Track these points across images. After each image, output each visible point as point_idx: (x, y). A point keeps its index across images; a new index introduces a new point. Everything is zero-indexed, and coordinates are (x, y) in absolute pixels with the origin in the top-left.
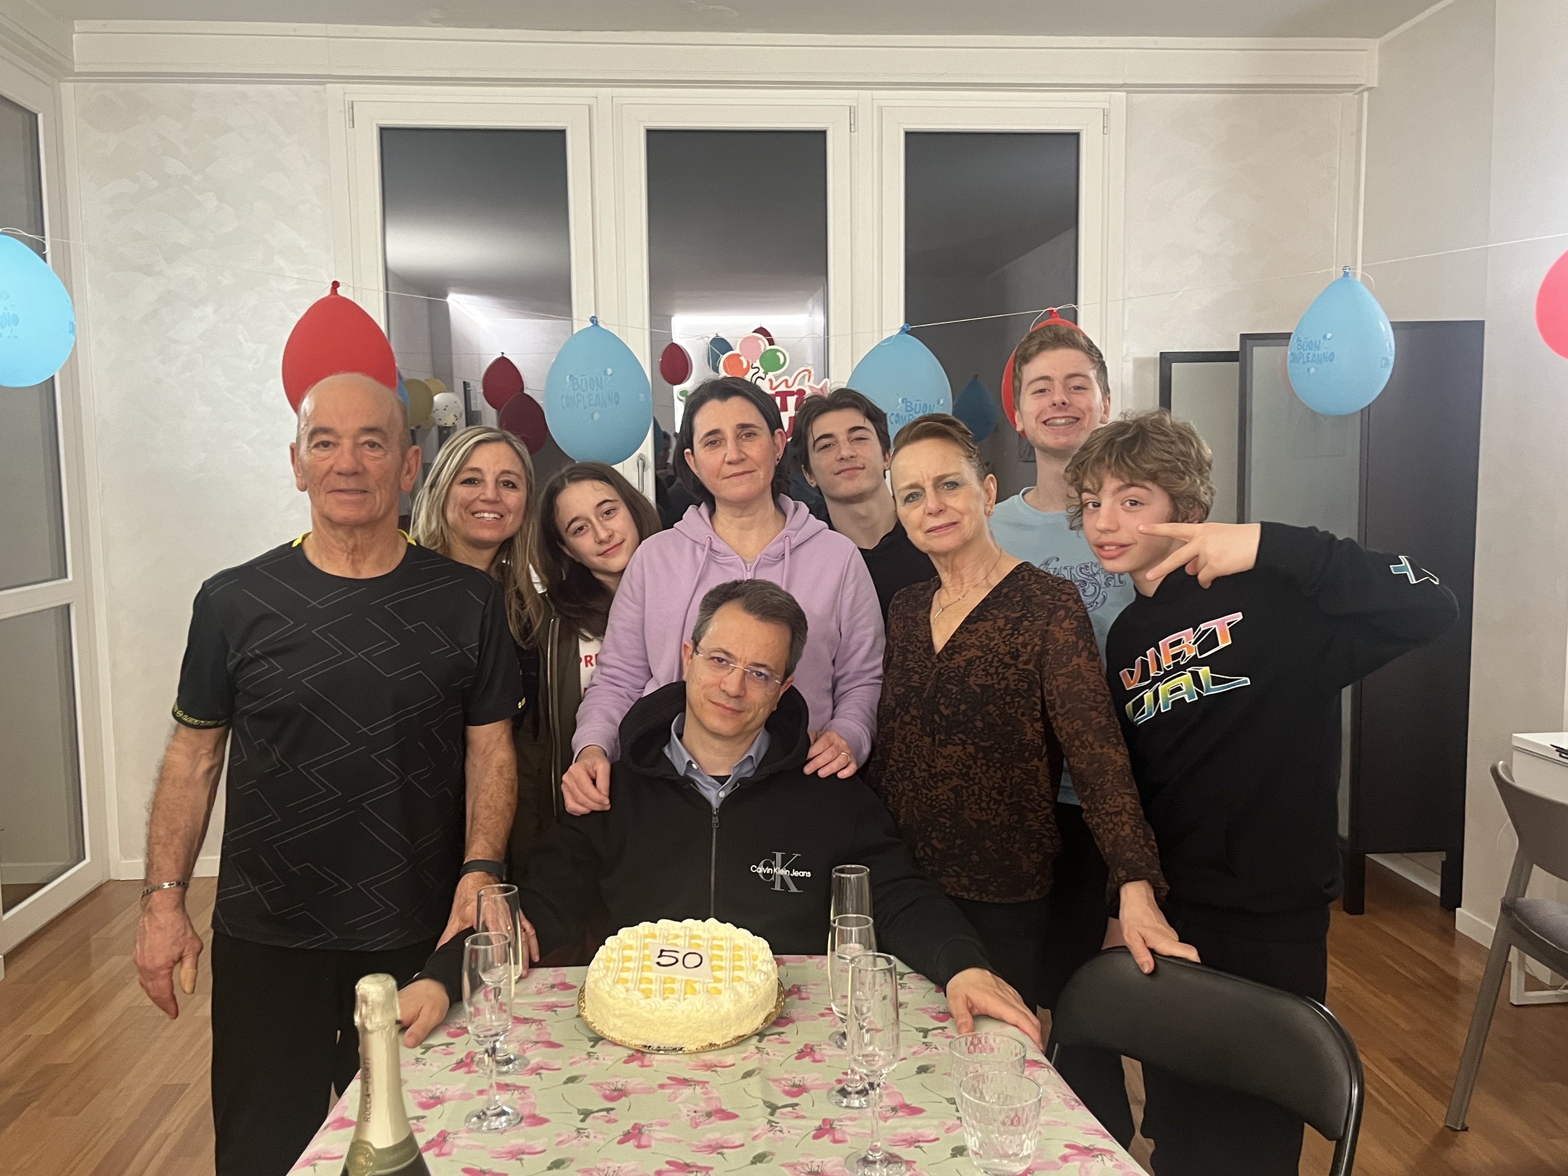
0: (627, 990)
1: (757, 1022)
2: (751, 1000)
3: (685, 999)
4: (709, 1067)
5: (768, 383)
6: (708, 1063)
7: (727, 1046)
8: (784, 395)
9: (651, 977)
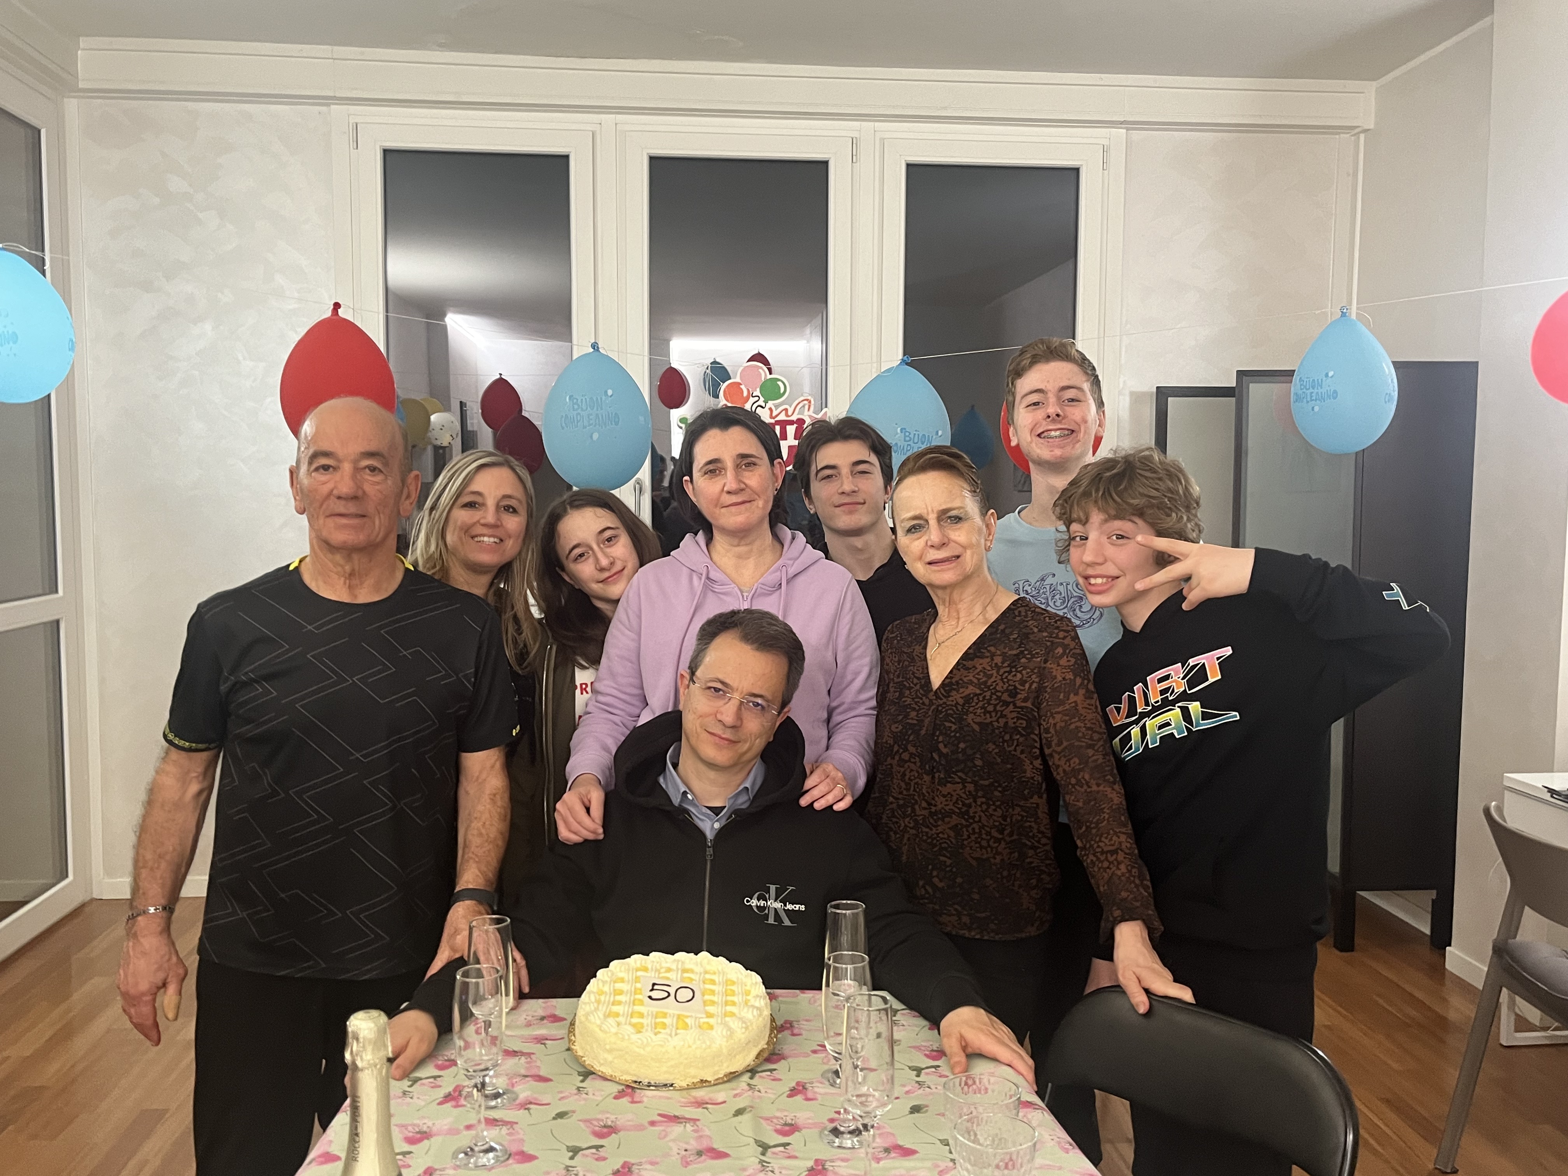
0: (619, 1024)
1: (748, 1058)
2: (743, 1036)
3: (676, 1034)
4: (700, 1104)
5: (769, 412)
6: (699, 1100)
7: (719, 1082)
8: (784, 424)
9: (642, 1011)
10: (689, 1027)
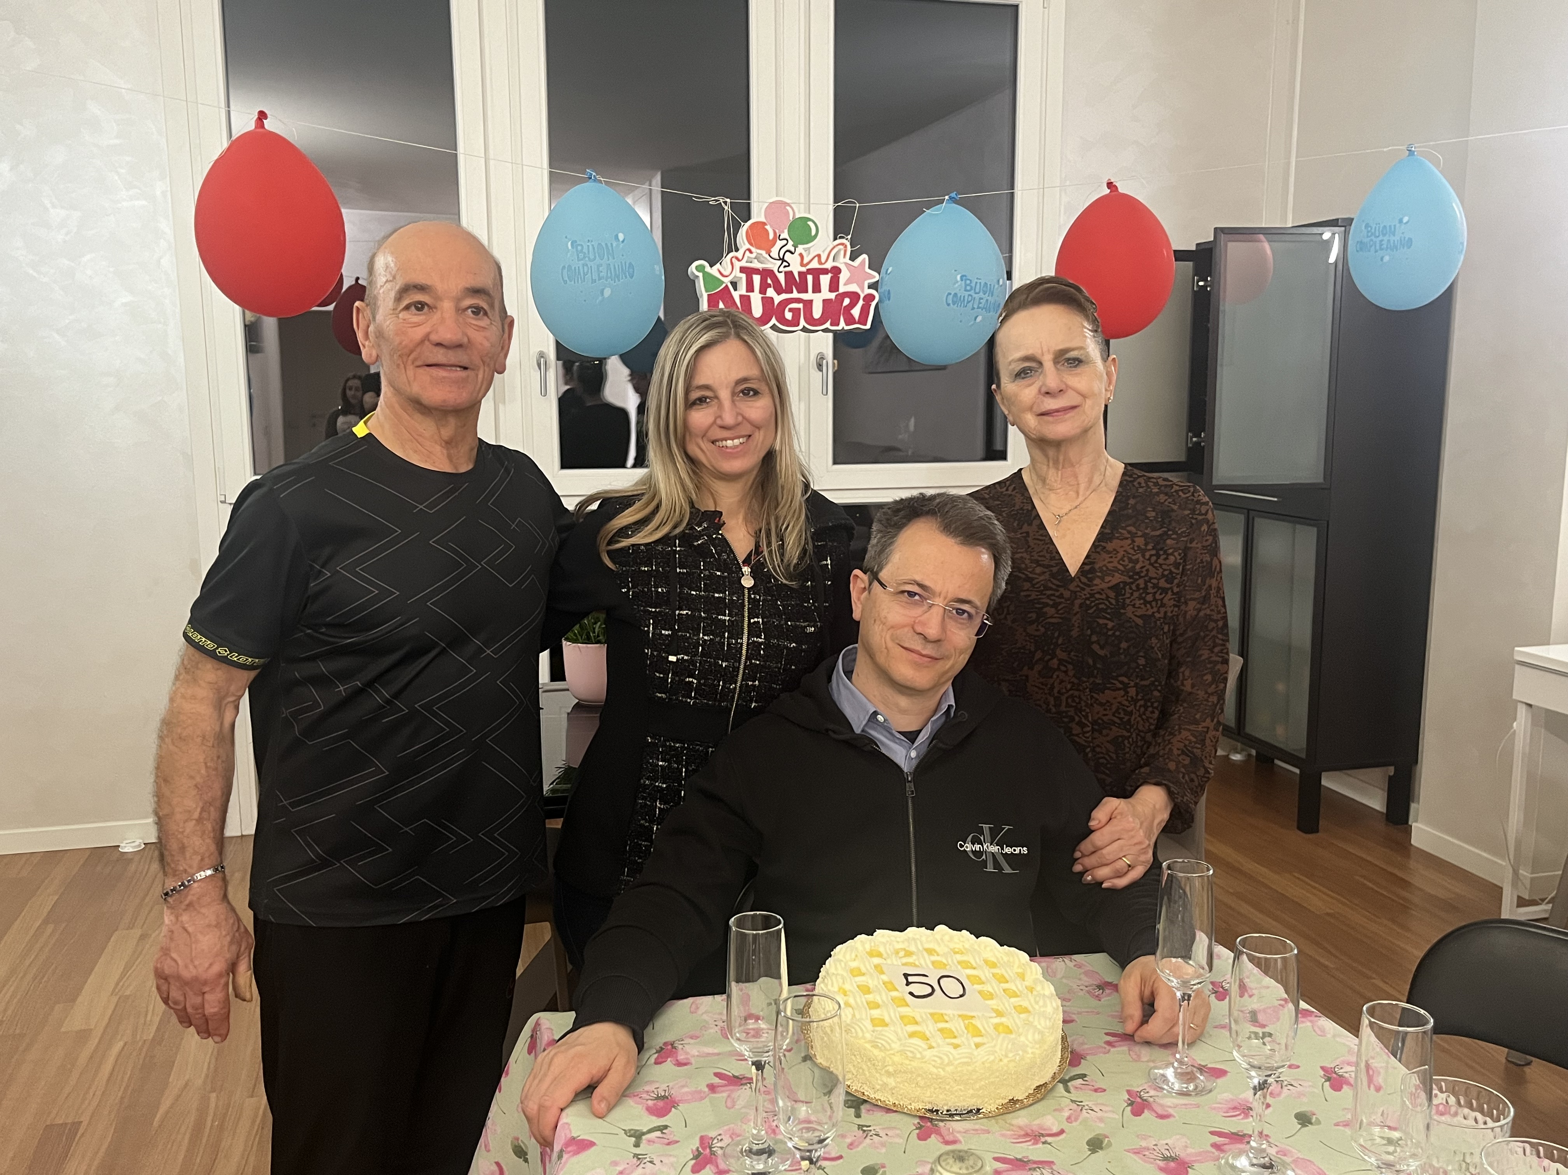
1: (1053, 1063)
9: (912, 1014)
10: (983, 1031)
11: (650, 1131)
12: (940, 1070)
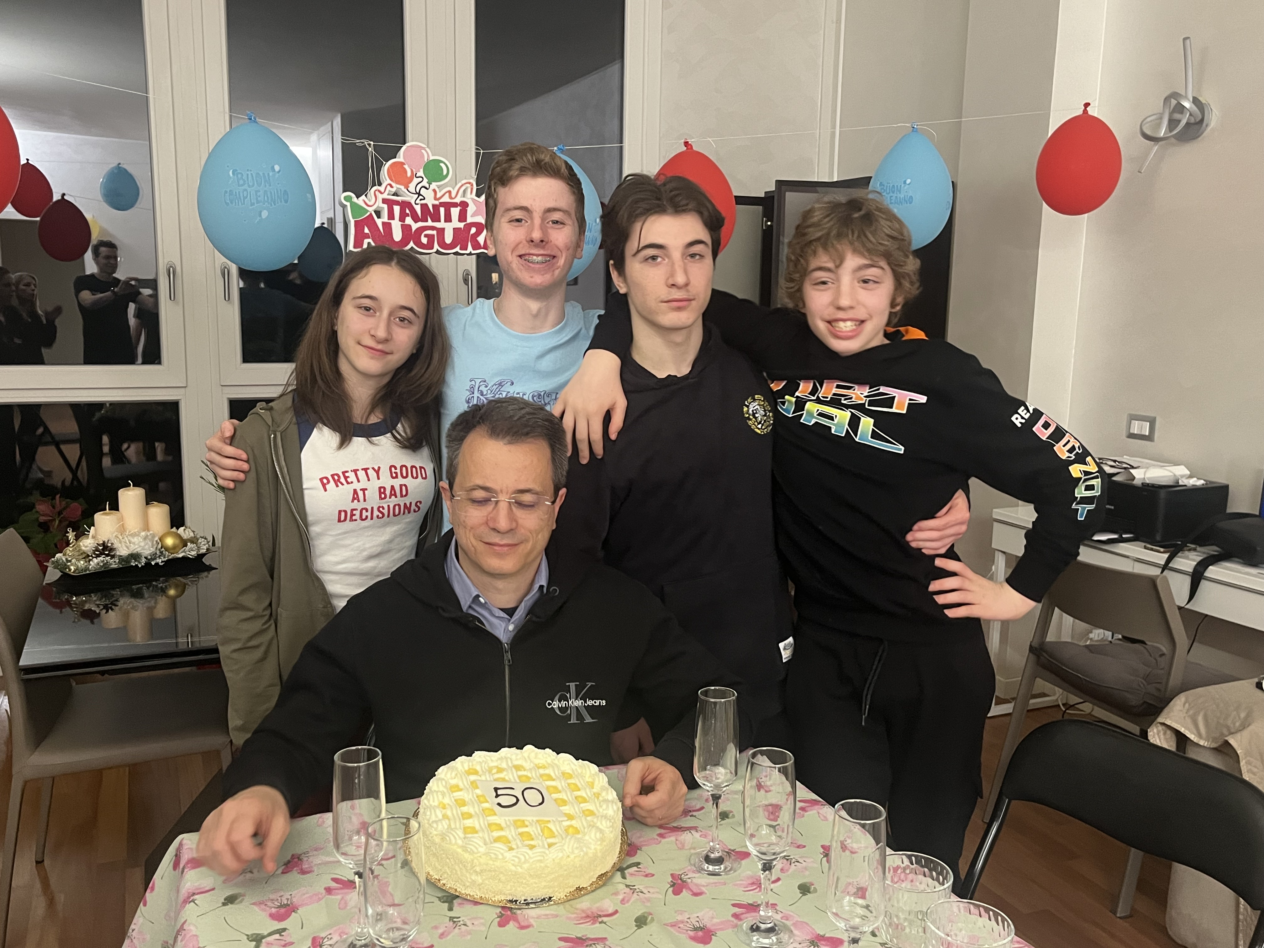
1: (613, 855)
9: (498, 822)
10: (556, 833)
11: (270, 934)
12: (518, 867)
